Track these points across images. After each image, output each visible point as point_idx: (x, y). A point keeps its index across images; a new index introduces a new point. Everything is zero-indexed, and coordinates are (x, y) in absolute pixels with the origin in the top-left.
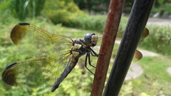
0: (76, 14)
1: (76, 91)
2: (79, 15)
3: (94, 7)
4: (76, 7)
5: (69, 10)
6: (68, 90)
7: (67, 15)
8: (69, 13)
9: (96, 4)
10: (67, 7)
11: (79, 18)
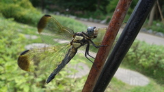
0: (29, 10)
1: (30, 86)
2: (32, 12)
3: (47, 6)
4: (30, 4)
5: (22, 5)
6: (21, 85)
7: (20, 10)
8: (22, 9)
9: (49, 4)
10: (20, 3)
11: (32, 14)
